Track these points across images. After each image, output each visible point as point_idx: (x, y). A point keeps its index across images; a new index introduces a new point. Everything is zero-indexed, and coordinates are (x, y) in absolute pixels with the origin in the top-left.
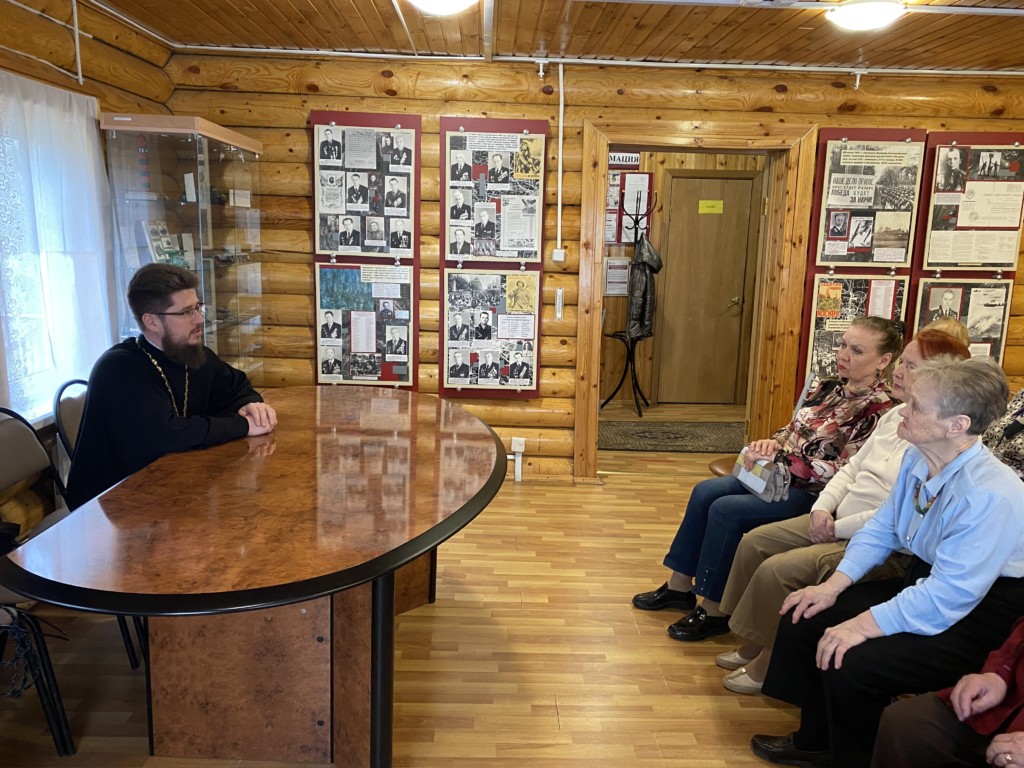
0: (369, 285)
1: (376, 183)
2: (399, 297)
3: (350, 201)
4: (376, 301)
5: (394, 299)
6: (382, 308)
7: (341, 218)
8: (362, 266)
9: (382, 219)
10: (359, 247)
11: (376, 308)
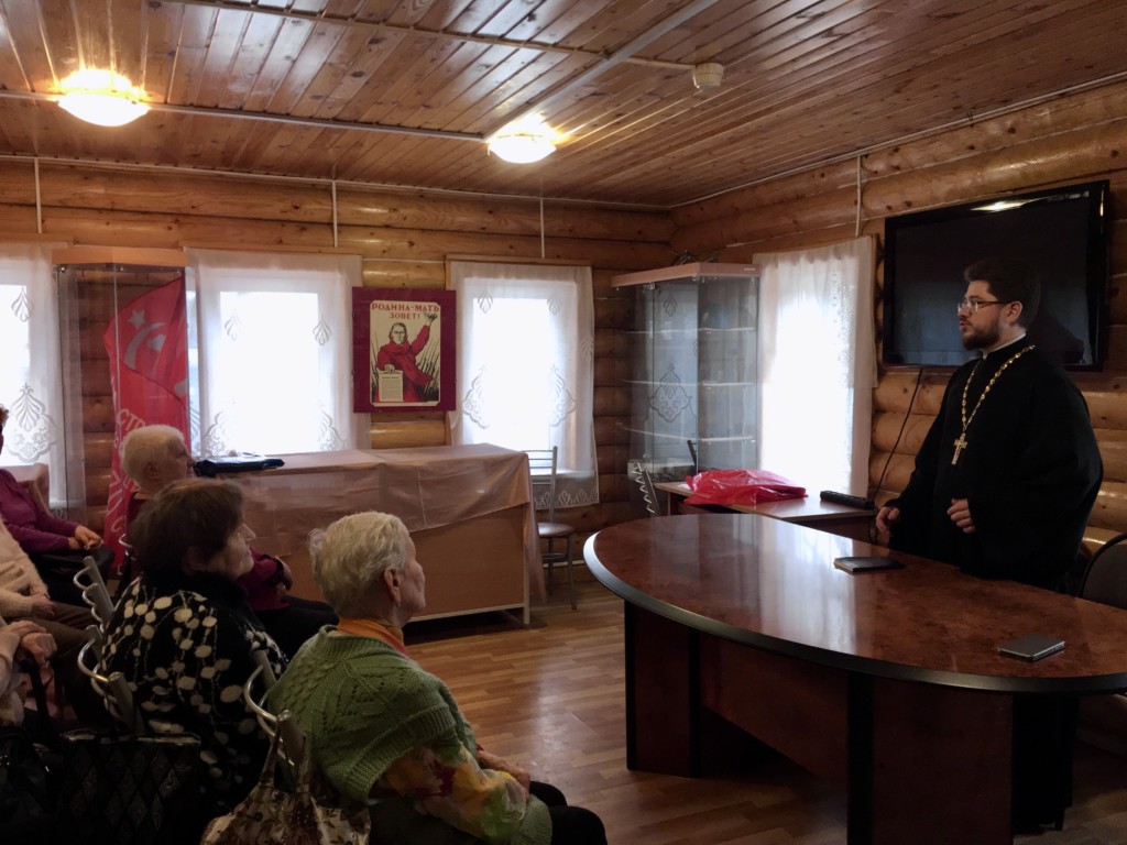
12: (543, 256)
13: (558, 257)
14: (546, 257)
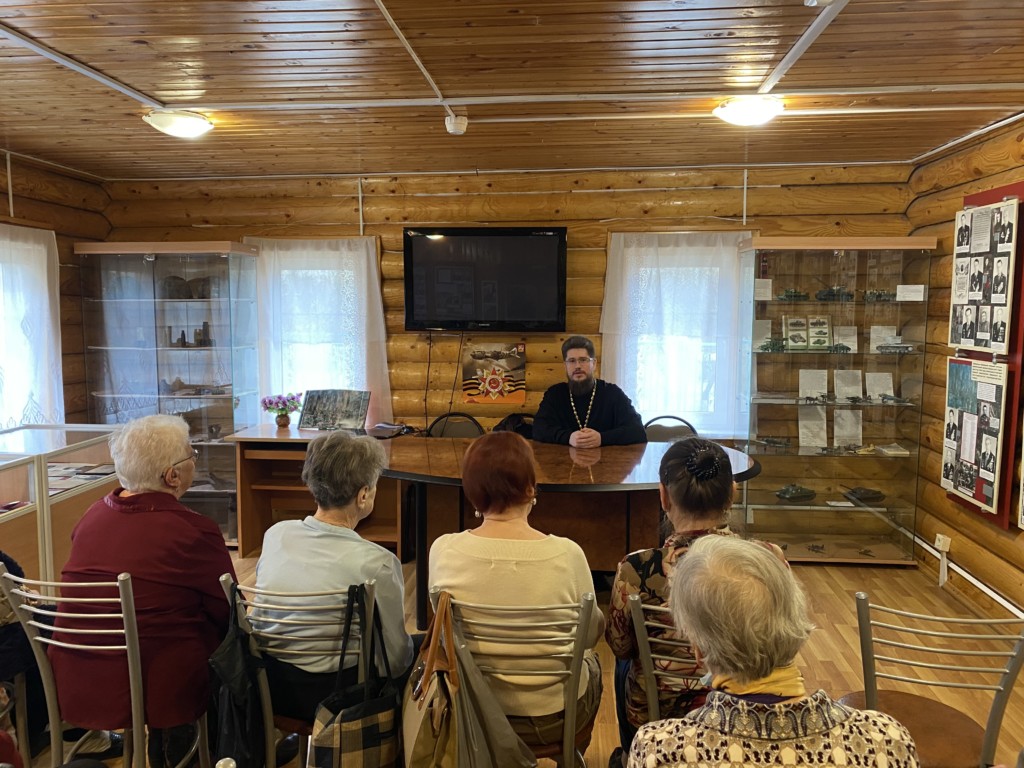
0: (976, 383)
1: (989, 267)
2: (994, 401)
3: (971, 290)
4: (979, 402)
5: (990, 402)
6: (982, 413)
7: (965, 308)
8: (973, 361)
9: (989, 307)
10: (973, 341)
11: (978, 413)
12: (12, 215)
13: (24, 217)
14: (15, 216)
